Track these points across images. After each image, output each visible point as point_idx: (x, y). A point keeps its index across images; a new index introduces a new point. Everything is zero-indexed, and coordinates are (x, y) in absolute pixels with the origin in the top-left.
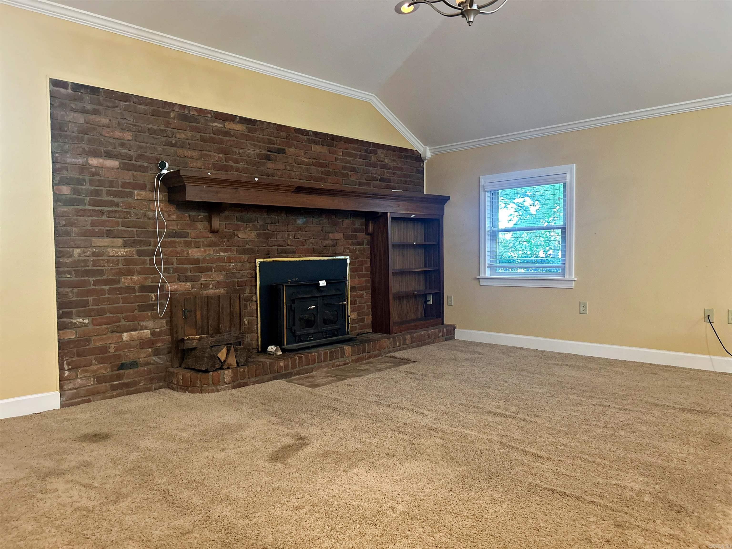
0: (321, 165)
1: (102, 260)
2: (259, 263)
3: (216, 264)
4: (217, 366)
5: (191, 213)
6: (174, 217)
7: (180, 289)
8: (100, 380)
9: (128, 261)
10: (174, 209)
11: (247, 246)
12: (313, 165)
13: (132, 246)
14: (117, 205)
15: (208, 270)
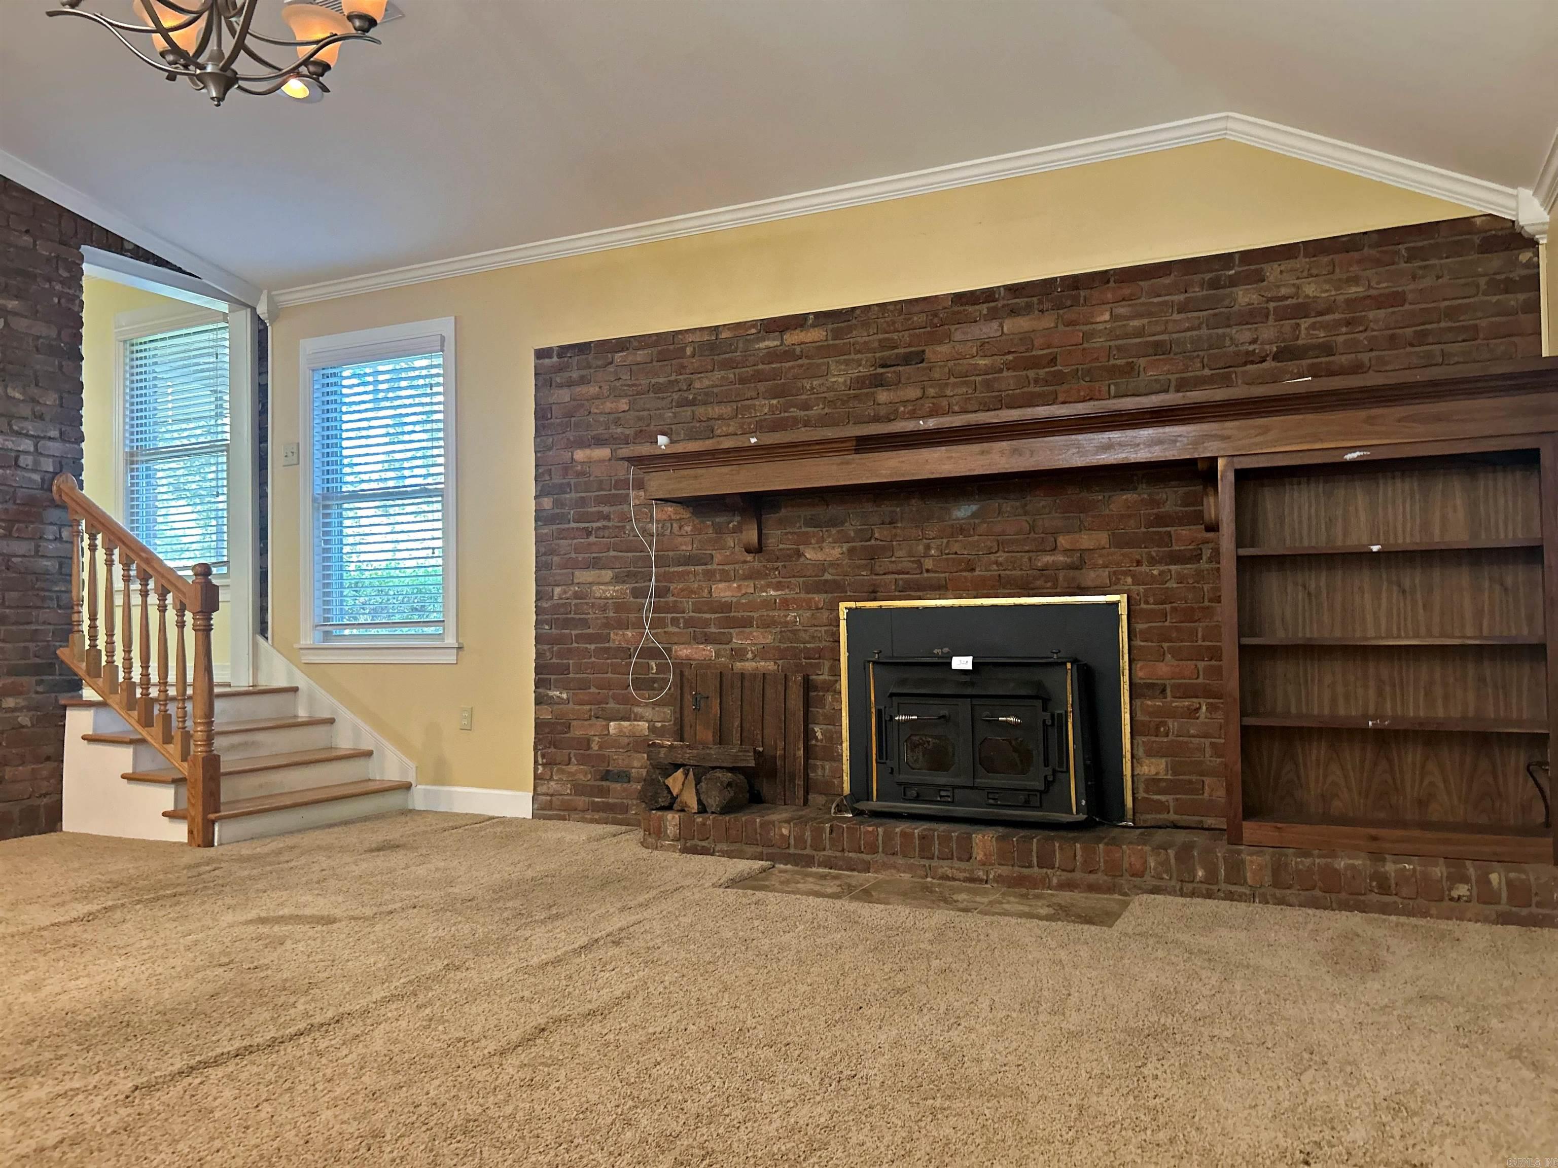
0: (1034, 363)
1: (587, 604)
2: (846, 611)
3: (760, 613)
4: (662, 802)
5: (717, 520)
6: (688, 529)
7: (695, 656)
8: (579, 789)
9: (620, 607)
10: (689, 515)
11: (827, 577)
12: (1008, 369)
13: (624, 582)
14: (607, 517)
15: (746, 623)
